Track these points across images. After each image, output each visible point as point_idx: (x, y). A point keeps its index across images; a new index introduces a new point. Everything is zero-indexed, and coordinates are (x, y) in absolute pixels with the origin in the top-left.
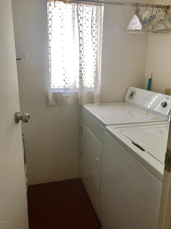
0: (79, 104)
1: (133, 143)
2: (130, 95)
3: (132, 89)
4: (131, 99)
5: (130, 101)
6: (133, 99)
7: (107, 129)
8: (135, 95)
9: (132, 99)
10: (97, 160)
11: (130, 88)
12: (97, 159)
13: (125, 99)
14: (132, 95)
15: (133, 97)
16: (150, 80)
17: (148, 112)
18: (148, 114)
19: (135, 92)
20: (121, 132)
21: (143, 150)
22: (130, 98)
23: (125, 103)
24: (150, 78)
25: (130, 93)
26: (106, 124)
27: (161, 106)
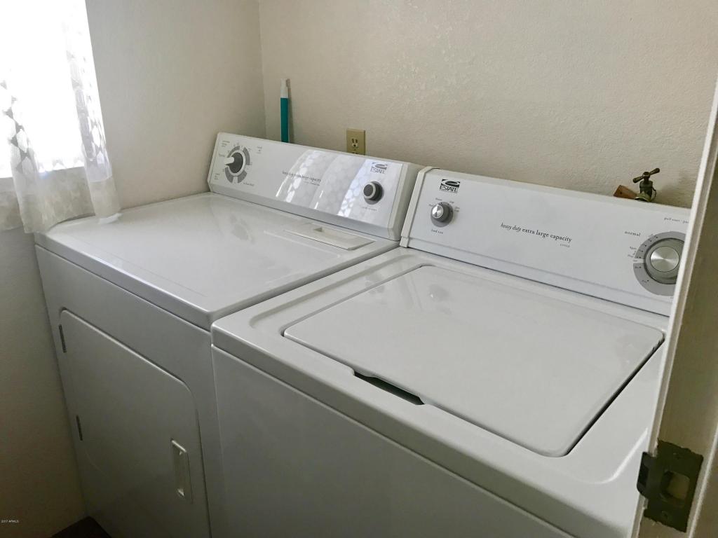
0: (26, 231)
1: (357, 374)
2: (228, 165)
3: (229, 142)
4: (236, 179)
5: (235, 185)
6: (246, 179)
7: (216, 332)
8: (248, 163)
9: (241, 178)
10: (179, 450)
11: (222, 137)
12: (174, 446)
13: (212, 181)
14: (236, 166)
15: (244, 174)
16: (286, 104)
17: (320, 225)
18: (320, 230)
19: (245, 151)
20: (283, 335)
21: (416, 400)
22: (230, 179)
23: (211, 195)
24: (285, 96)
25: (232, 160)
26: (207, 311)
27: (363, 197)
